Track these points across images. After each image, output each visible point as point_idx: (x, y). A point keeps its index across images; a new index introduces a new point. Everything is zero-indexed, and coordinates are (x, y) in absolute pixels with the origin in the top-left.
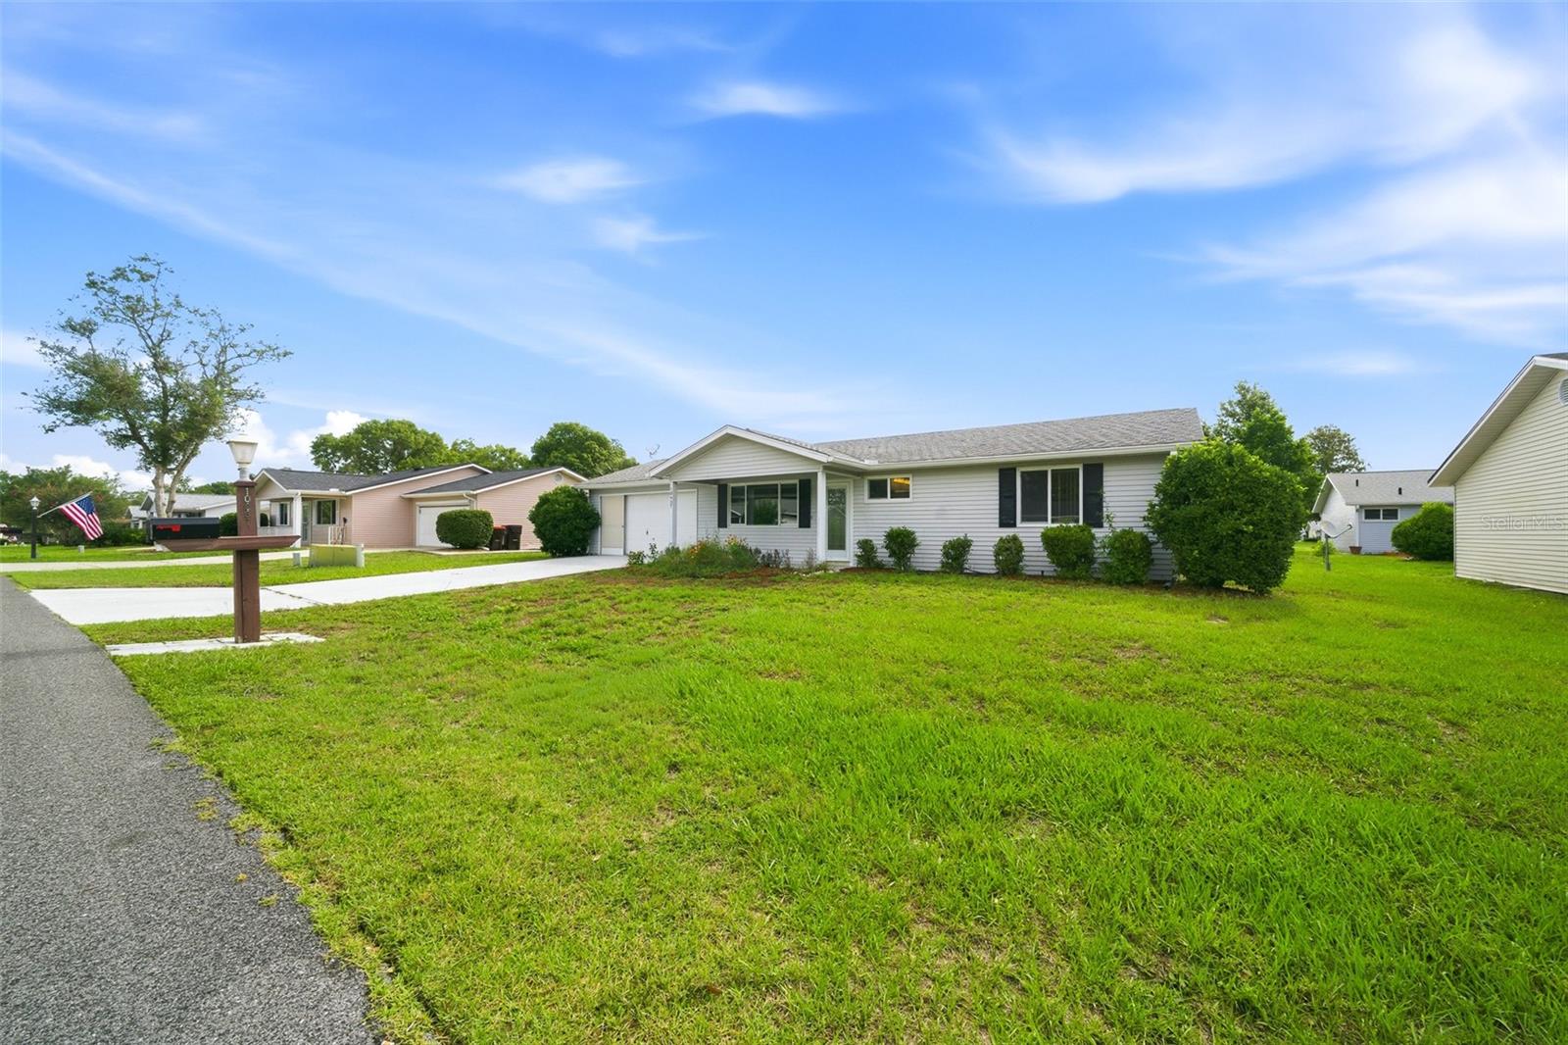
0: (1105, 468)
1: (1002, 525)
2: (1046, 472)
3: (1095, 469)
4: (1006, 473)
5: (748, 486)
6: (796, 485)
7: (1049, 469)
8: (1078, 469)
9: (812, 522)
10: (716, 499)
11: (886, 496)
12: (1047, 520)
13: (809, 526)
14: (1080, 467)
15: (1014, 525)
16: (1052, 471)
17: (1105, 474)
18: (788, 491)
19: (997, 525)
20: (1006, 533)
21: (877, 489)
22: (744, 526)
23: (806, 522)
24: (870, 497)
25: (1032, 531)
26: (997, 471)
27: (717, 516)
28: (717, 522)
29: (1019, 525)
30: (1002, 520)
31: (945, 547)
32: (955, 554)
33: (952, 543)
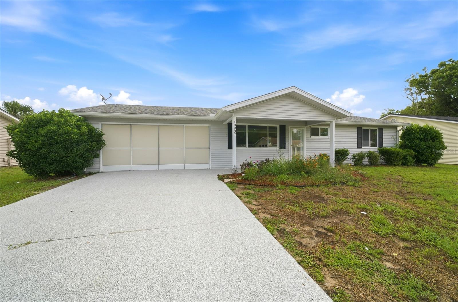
0: (384, 130)
1: (358, 147)
2: (369, 129)
3: (381, 129)
4: (359, 128)
5: (248, 126)
6: (277, 127)
7: (370, 128)
8: (377, 129)
9: (286, 146)
10: (227, 132)
11: (318, 135)
12: (369, 146)
13: (285, 148)
14: (377, 128)
15: (361, 148)
16: (371, 129)
17: (383, 131)
18: (273, 130)
19: (357, 148)
20: (359, 151)
21: (315, 132)
22: (246, 148)
23: (283, 146)
24: (312, 135)
25: (366, 149)
26: (357, 128)
27: (227, 142)
28: (227, 146)
29: (363, 148)
30: (357, 145)
31: (354, 156)
32: (358, 160)
33: (358, 154)
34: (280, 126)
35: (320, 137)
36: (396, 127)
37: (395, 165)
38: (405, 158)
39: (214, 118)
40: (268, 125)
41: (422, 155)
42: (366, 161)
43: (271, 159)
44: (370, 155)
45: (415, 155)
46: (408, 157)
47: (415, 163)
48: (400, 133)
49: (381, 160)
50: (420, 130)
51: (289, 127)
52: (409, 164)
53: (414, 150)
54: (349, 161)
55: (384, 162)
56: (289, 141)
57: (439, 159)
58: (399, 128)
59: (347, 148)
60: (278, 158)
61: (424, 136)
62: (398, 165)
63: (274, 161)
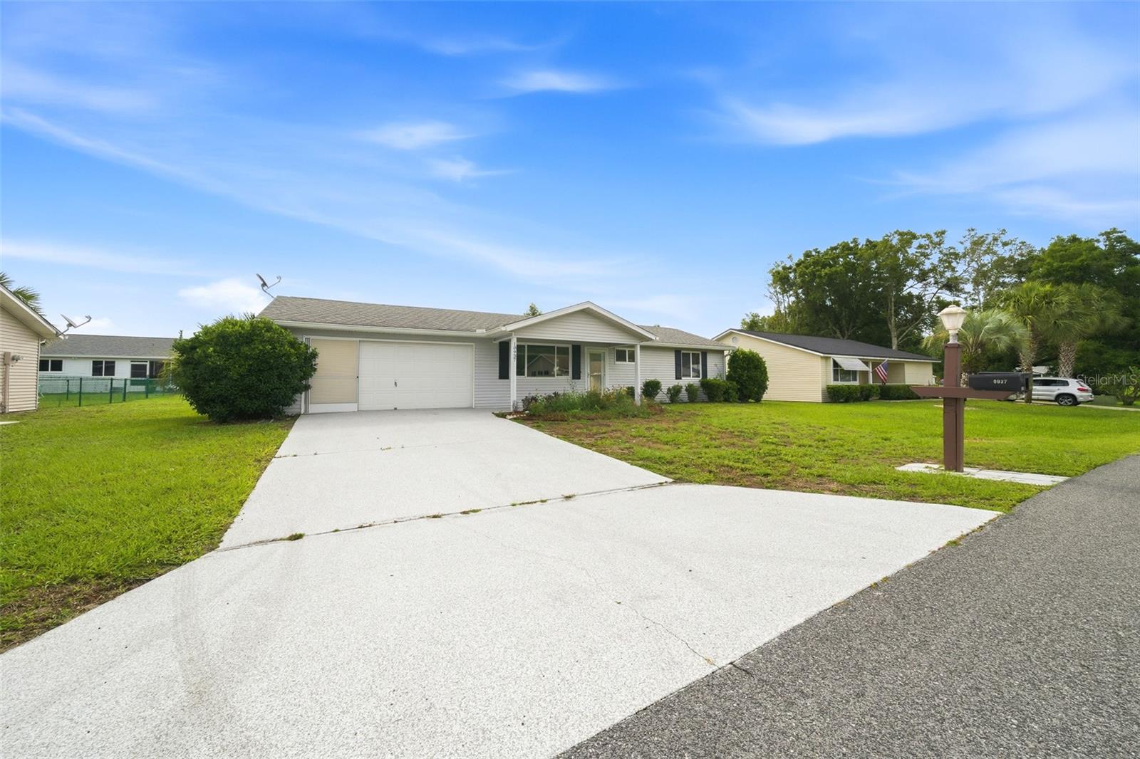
0: (708, 355)
1: (677, 378)
2: (689, 354)
3: (705, 353)
4: (678, 352)
5: (528, 346)
6: (568, 348)
7: (691, 352)
8: (698, 354)
9: (581, 375)
10: (498, 354)
11: (624, 360)
12: (689, 376)
13: (579, 378)
14: (700, 353)
15: (681, 379)
16: (692, 354)
17: (707, 357)
18: (563, 351)
19: (674, 378)
20: (677, 382)
21: (621, 356)
22: (525, 377)
23: (577, 375)
24: (617, 360)
25: (685, 382)
26: (674, 353)
27: (498, 369)
28: (498, 375)
29: (683, 378)
30: (676, 376)
31: (669, 389)
32: (674, 393)
33: (674, 388)
34: (573, 346)
35: (627, 363)
36: (721, 352)
37: (716, 402)
38: (726, 392)
39: (484, 335)
40: (556, 345)
41: (746, 388)
42: (684, 395)
43: (561, 392)
44: (690, 388)
45: (739, 389)
46: (730, 391)
47: (739, 399)
48: (728, 358)
49: (701, 394)
50: (743, 357)
51: (586, 348)
52: (731, 400)
53: (738, 382)
54: (662, 396)
55: (705, 397)
56: (586, 368)
57: (764, 393)
58: (726, 353)
59: (659, 379)
60: (569, 391)
61: (747, 365)
62: (720, 402)
63: (564, 394)
